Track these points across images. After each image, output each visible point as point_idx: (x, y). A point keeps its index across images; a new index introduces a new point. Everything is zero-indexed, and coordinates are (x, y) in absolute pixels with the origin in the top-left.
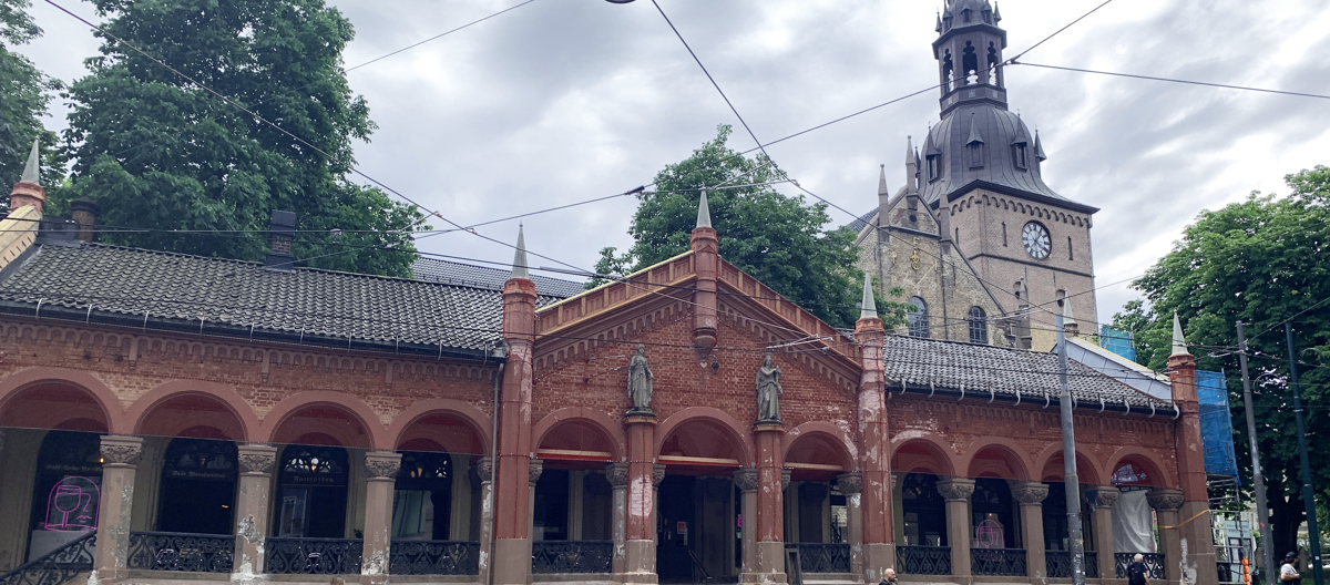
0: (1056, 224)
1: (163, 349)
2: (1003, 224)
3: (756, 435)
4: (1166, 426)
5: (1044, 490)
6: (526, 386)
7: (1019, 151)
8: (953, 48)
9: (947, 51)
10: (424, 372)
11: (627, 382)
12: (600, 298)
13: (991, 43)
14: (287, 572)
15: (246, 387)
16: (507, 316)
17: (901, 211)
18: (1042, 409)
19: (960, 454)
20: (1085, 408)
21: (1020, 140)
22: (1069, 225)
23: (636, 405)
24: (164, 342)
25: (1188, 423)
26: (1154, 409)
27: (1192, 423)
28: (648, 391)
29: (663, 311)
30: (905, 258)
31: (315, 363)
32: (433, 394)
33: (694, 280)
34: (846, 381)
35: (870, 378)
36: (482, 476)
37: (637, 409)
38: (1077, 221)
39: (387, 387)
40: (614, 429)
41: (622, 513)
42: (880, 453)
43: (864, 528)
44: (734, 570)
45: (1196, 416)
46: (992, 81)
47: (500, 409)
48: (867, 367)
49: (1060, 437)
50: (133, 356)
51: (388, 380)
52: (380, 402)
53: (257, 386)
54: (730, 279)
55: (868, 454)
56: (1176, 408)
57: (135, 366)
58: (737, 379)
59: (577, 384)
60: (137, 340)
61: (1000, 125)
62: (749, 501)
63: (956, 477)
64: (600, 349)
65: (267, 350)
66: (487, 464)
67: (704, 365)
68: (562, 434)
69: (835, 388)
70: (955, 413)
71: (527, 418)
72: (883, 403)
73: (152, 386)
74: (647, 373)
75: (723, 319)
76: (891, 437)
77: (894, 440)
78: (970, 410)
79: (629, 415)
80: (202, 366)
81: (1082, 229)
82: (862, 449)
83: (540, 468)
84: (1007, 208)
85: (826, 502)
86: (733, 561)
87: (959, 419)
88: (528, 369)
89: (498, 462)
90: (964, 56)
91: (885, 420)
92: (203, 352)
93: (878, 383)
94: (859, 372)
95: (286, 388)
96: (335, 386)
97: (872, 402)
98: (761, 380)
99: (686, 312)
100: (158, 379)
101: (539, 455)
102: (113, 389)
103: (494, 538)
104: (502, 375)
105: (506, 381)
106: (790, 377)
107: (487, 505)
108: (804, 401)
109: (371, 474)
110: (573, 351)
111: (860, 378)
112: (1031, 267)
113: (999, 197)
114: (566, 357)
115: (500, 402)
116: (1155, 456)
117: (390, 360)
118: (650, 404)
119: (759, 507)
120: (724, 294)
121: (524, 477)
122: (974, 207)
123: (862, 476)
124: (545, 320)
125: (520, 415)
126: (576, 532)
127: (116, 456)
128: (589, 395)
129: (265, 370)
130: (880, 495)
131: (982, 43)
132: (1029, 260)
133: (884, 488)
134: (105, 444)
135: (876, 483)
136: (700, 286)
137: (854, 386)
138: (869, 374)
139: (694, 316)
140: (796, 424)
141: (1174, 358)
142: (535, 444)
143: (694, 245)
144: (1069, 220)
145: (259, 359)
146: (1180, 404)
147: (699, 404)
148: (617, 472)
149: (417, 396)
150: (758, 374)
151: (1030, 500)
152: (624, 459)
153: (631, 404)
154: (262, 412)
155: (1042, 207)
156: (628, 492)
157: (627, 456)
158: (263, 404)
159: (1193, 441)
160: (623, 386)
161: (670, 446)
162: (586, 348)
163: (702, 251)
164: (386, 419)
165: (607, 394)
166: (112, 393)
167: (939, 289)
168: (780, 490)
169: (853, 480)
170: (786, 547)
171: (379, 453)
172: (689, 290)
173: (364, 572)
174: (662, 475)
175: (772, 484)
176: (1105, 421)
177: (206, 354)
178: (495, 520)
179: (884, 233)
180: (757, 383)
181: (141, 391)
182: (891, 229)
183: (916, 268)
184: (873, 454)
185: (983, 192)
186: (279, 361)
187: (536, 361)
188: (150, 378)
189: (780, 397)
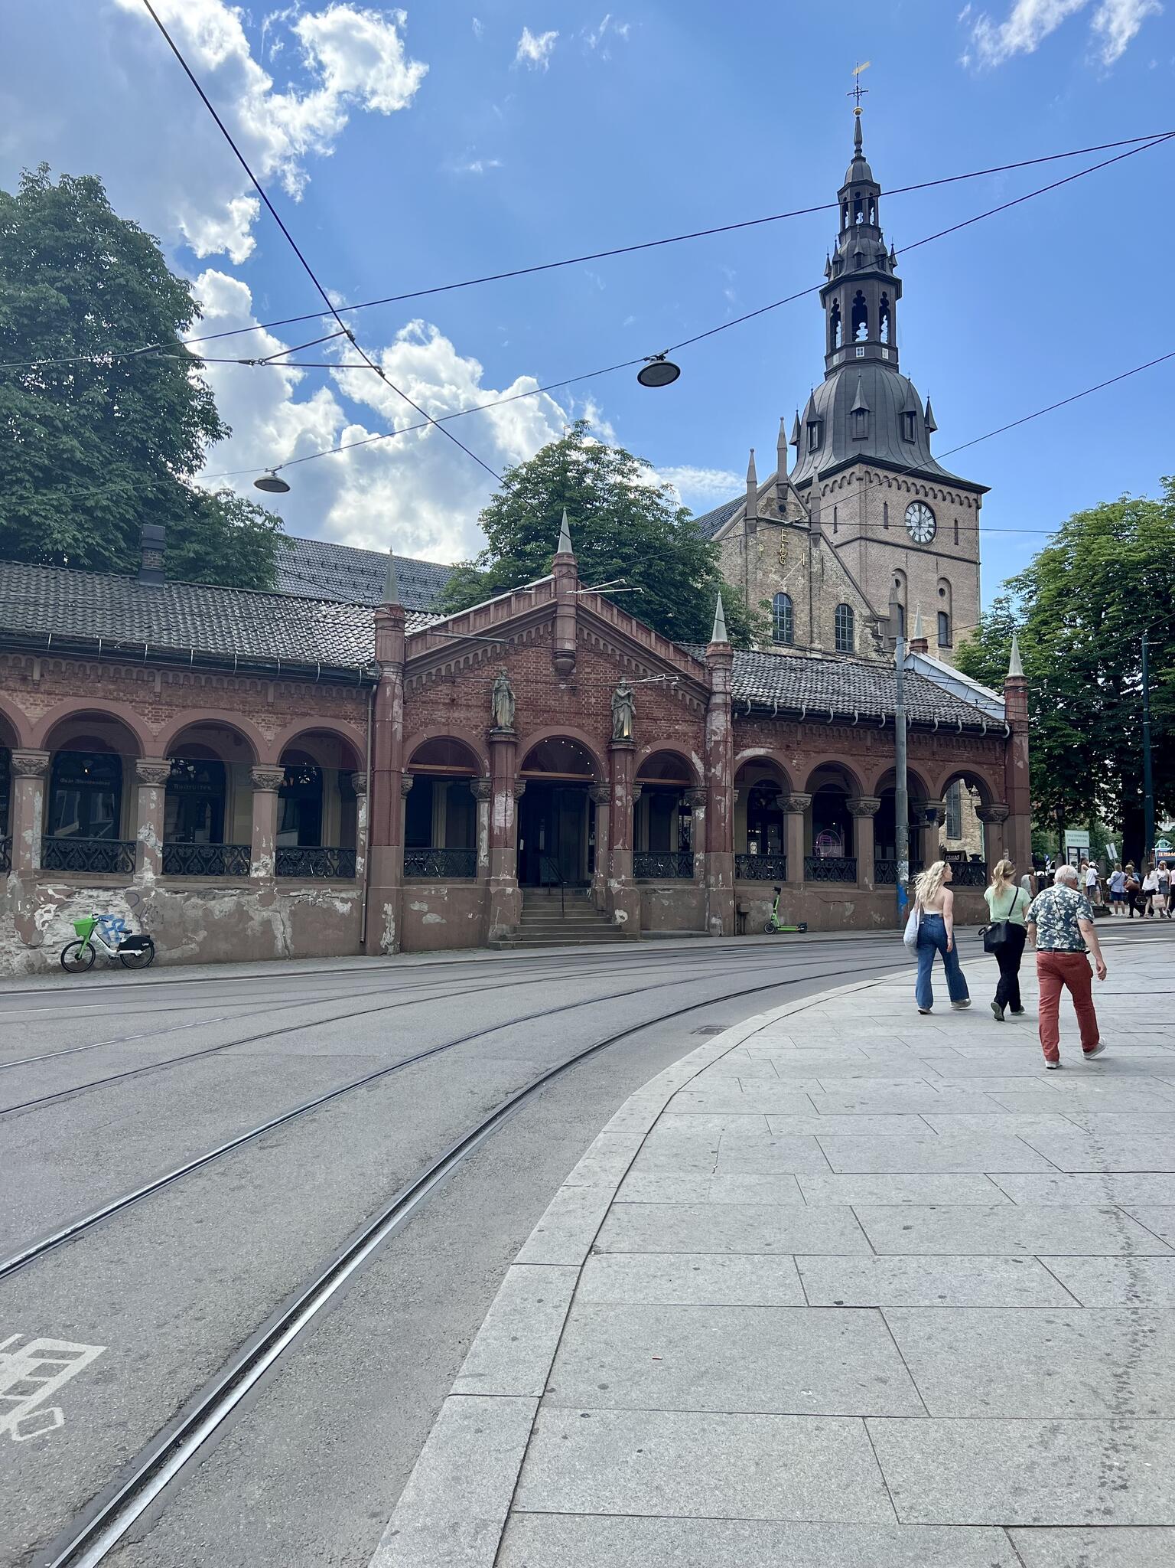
0: (943, 504)
1: (63, 669)
2: (885, 504)
3: (610, 753)
4: (997, 744)
5: (876, 803)
6: (397, 708)
7: (907, 420)
8: (841, 296)
9: (836, 300)
10: (303, 692)
11: (491, 702)
12: (466, 621)
13: (884, 294)
14: (184, 874)
15: (142, 705)
16: (380, 639)
17: (770, 500)
18: (880, 727)
19: (799, 768)
20: (920, 728)
21: (910, 408)
22: (957, 505)
23: (499, 725)
24: (64, 663)
25: (1018, 742)
26: (985, 727)
27: (1021, 741)
28: (510, 711)
29: (525, 634)
30: (773, 552)
31: (203, 684)
32: (312, 712)
33: (555, 605)
34: (696, 702)
35: (718, 699)
36: (357, 790)
37: (500, 728)
38: (966, 501)
39: (269, 706)
40: (479, 747)
41: (486, 823)
42: (724, 769)
43: (707, 838)
44: (587, 876)
45: (1025, 735)
46: (884, 339)
47: (373, 726)
48: (715, 689)
49: (894, 755)
50: (36, 676)
51: (270, 699)
52: (263, 720)
53: (150, 704)
54: (589, 603)
55: (713, 770)
56: (1007, 728)
57: (39, 685)
58: (593, 700)
59: (444, 704)
60: (39, 660)
61: (888, 391)
62: (603, 813)
63: (794, 791)
64: (466, 671)
65: (159, 670)
66: (363, 778)
67: (563, 687)
68: (430, 750)
69: (685, 708)
70: (796, 732)
71: (399, 736)
72: (729, 724)
73: (54, 702)
74: (510, 694)
75: (581, 642)
76: (736, 754)
77: (737, 758)
78: (811, 729)
79: (493, 734)
80: (99, 685)
81: (970, 510)
82: (708, 765)
83: (411, 782)
84: (890, 486)
85: (674, 814)
86: (586, 867)
87: (799, 738)
88: (398, 690)
89: (373, 776)
90: (854, 309)
91: (730, 739)
92: (100, 672)
93: (726, 704)
94: (707, 693)
95: (177, 706)
96: (222, 705)
97: (720, 722)
98: (616, 701)
99: (547, 635)
100: (60, 697)
101: (409, 769)
102: (21, 706)
103: (370, 845)
104: (376, 694)
105: (379, 701)
106: (644, 698)
107: (363, 815)
108: (655, 720)
109: (257, 786)
110: (440, 673)
111: (709, 699)
112: (912, 552)
113: (882, 473)
114: (434, 678)
115: (373, 721)
116: (984, 772)
117: (272, 681)
118: (512, 724)
119: (612, 819)
120: (583, 617)
121: (396, 787)
122: (856, 484)
123: (708, 790)
124: (414, 643)
125: (392, 734)
126: (440, 841)
127: (27, 768)
128: (456, 715)
129: (158, 689)
130: (723, 809)
131: (874, 292)
132: (910, 544)
133: (726, 802)
134: (16, 758)
135: (719, 798)
136: (561, 611)
137: (703, 706)
138: (717, 695)
139: (554, 640)
140: (648, 743)
141: (1009, 679)
142: (407, 759)
143: (556, 570)
144: (957, 499)
145: (151, 679)
146: (1011, 723)
147: (558, 724)
148: (482, 786)
149: (296, 714)
150: (614, 696)
151: (862, 813)
152: (488, 775)
153: (495, 724)
154: (155, 728)
155: (928, 485)
156: (492, 804)
157: (491, 771)
158: (157, 721)
159: (1021, 758)
160: (488, 707)
161: (532, 760)
162: (453, 670)
163: (563, 576)
164: (269, 735)
165: (471, 714)
166: (20, 710)
167: (807, 584)
168: (631, 804)
169: (699, 794)
170: (634, 855)
171: (263, 767)
172: (550, 615)
173: (254, 875)
174: (522, 789)
175: (624, 795)
176: (939, 739)
177: (103, 674)
178: (371, 829)
179: (752, 524)
180: (613, 704)
181: (46, 709)
182: (759, 520)
183: (783, 561)
184: (717, 770)
185: (865, 468)
186: (171, 681)
187: (406, 682)
188: (53, 696)
189: (633, 717)
